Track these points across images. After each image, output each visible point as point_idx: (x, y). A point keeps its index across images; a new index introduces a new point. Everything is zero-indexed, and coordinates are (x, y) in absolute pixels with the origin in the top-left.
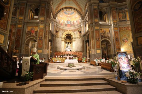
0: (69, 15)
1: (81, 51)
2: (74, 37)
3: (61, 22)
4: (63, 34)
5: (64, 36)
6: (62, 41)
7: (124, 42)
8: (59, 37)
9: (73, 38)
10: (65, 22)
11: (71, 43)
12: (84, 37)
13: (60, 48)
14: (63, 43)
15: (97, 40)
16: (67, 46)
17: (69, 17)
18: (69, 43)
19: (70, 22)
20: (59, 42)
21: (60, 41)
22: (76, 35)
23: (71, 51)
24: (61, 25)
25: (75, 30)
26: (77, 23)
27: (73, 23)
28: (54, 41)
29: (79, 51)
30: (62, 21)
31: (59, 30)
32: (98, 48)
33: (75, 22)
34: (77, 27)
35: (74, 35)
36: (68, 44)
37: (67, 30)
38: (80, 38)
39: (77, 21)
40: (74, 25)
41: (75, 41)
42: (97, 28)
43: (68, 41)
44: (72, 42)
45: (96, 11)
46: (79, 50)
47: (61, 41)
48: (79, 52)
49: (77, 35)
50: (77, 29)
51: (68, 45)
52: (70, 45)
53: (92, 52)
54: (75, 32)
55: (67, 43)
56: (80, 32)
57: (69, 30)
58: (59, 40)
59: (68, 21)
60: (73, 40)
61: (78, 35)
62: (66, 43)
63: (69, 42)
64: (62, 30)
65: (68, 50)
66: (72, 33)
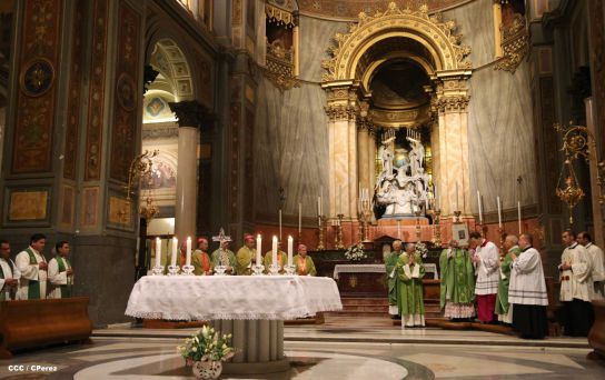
1: (528, 212)
2: (448, 62)
4: (336, 44)
5: (349, 70)
6: (332, 114)
8: (299, 82)
9: (440, 81)
11: (424, 134)
12: (550, 43)
16: (388, 167)
18: (414, 140)
20: (305, 127)
21: (312, 118)
28: (235, 116)
29: (507, 206)
31: (295, 15)
35: (451, 40)
36: (402, 141)
38: (511, 69)
41: (463, 103)
43: (400, 116)
44: (435, 118)
46: (510, 197)
47: (321, 117)
49: (481, 40)
51: (401, 158)
55: (390, 141)
57: (402, 3)
58: (304, 108)
61: (498, 37)
63: (408, 124)
64: (332, 5)
65: (403, 204)
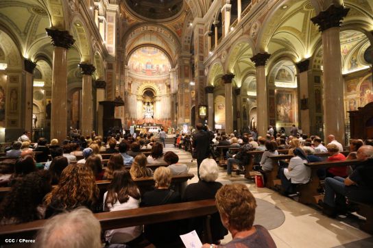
0: (150, 55)
1: (169, 119)
2: (158, 93)
3: (135, 67)
4: (139, 87)
5: (141, 92)
6: (138, 100)
7: (220, 109)
8: (132, 94)
10: (143, 66)
11: (152, 103)
12: (173, 97)
13: (135, 113)
14: (140, 104)
15: (187, 107)
16: (146, 109)
17: (150, 57)
19: (152, 67)
20: (133, 102)
21: (134, 100)
22: (161, 91)
23: (152, 117)
24: (136, 71)
25: (160, 82)
26: (163, 70)
27: (158, 68)
30: (138, 63)
31: (132, 81)
32: (186, 116)
33: (161, 66)
34: (164, 77)
35: (158, 90)
37: (146, 81)
38: (168, 97)
39: (163, 66)
40: (158, 71)
41: (160, 100)
42: (187, 91)
43: (148, 100)
44: (155, 101)
45: (187, 68)
46: (167, 116)
47: (136, 100)
48: (166, 119)
49: (163, 91)
50: (164, 81)
51: (148, 108)
52: (151, 106)
53: (180, 120)
54: (160, 85)
55: (146, 104)
56: (169, 86)
57: (151, 82)
59: (148, 63)
60: (157, 98)
61: (166, 91)
62: (144, 103)
64: (138, 80)
65: (149, 116)
66: (155, 87)
